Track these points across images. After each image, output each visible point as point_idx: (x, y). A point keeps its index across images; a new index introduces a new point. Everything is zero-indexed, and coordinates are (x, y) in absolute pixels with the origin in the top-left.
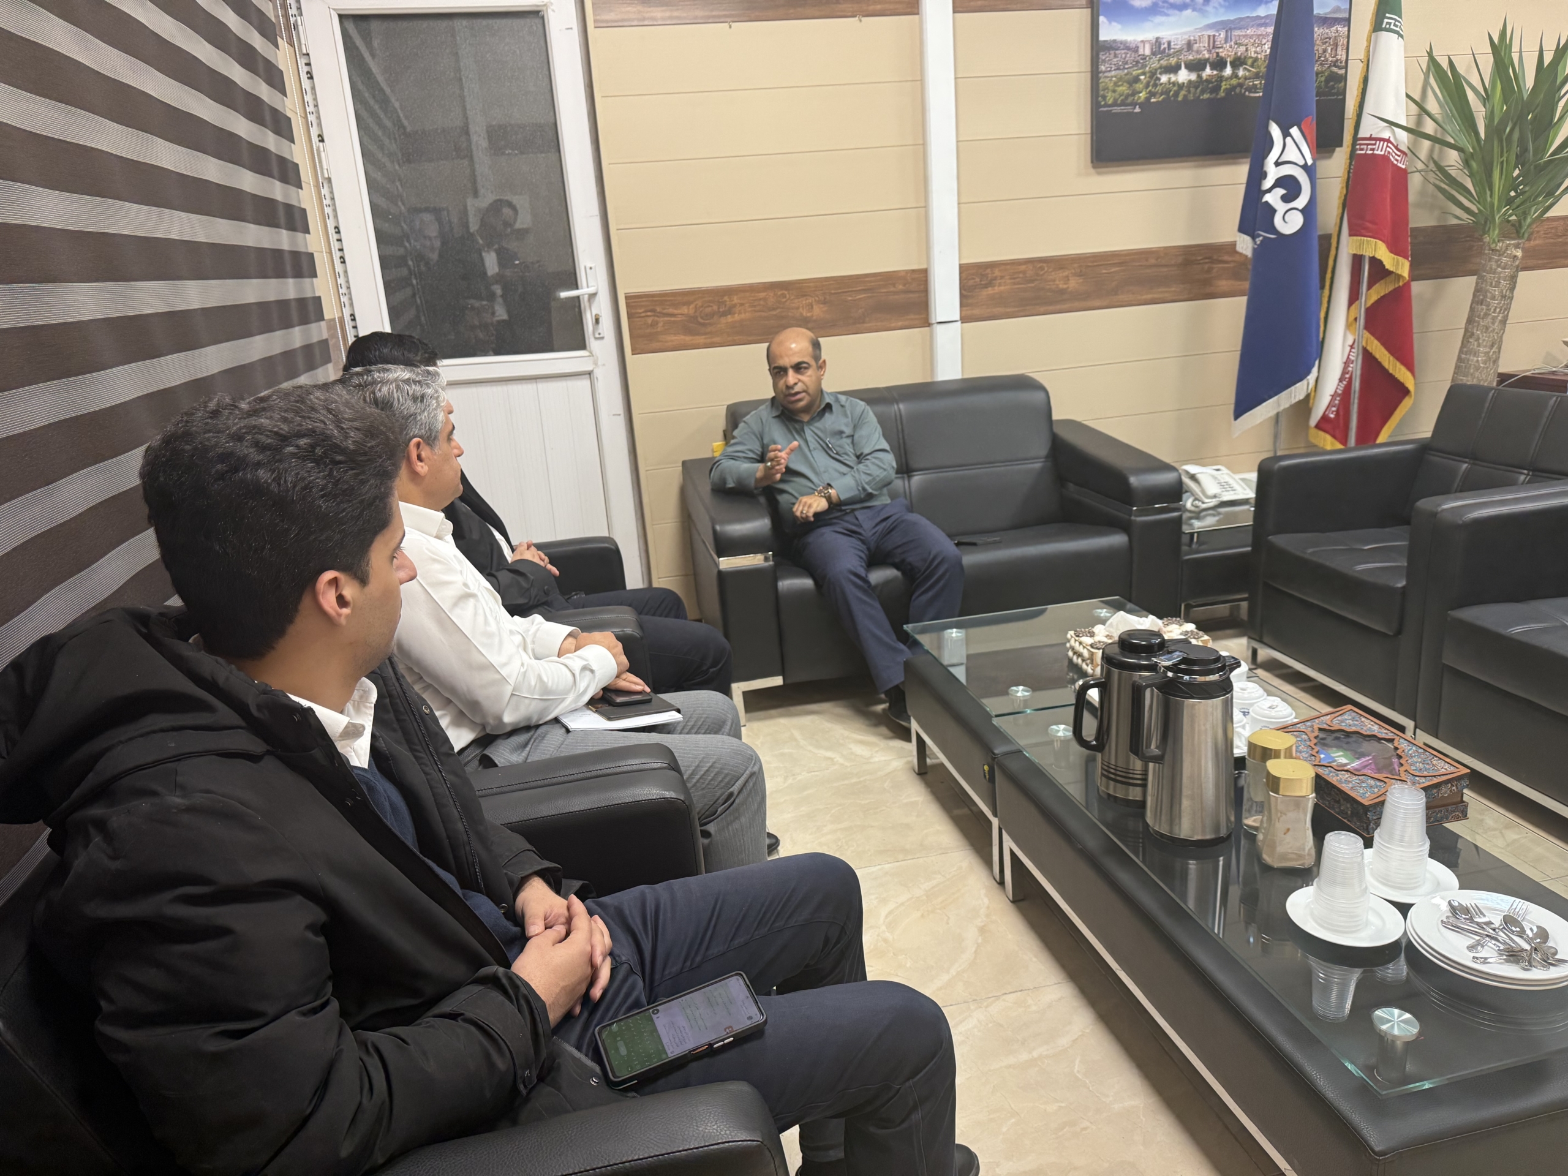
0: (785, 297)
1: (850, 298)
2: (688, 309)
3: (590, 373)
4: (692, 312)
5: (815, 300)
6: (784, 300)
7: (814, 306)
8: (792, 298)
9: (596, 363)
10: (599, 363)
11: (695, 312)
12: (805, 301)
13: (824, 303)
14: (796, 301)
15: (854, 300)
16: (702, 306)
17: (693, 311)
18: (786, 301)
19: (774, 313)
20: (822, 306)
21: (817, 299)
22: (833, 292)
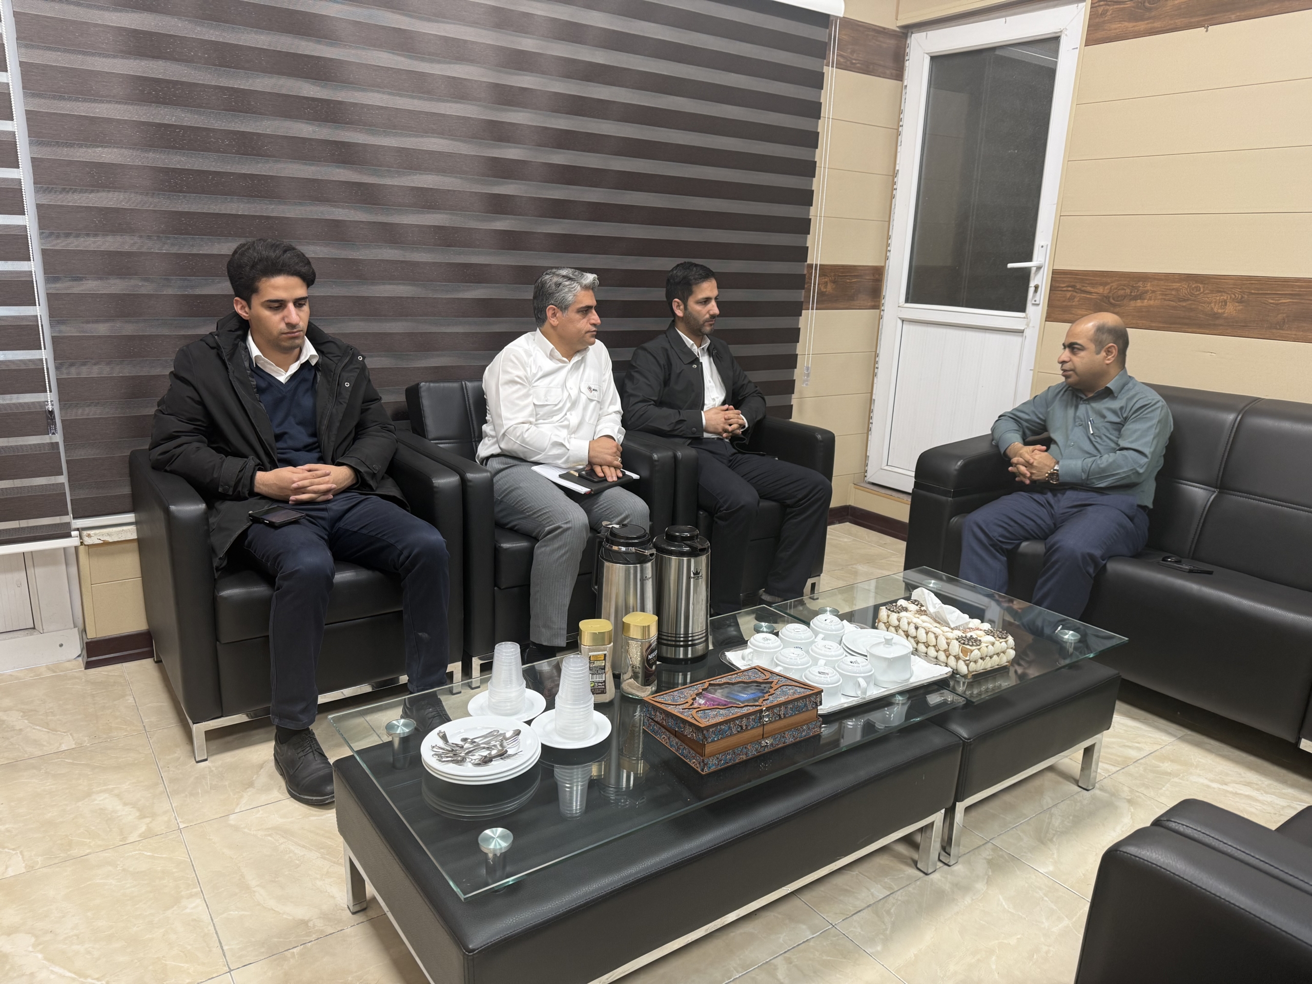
0: (1200, 290)
1: (1272, 301)
2: (1104, 289)
3: (1022, 332)
4: (1106, 292)
5: (1231, 297)
6: (1198, 293)
7: (1228, 303)
8: (1207, 291)
9: (1028, 325)
10: (1031, 325)
11: (1109, 293)
12: (1219, 297)
13: (1241, 302)
14: (1209, 296)
15: (1277, 304)
16: (1116, 289)
17: (1108, 291)
18: (1198, 295)
19: (1184, 304)
20: (1237, 304)
21: (1233, 296)
22: (1253, 291)
